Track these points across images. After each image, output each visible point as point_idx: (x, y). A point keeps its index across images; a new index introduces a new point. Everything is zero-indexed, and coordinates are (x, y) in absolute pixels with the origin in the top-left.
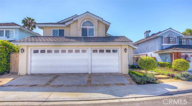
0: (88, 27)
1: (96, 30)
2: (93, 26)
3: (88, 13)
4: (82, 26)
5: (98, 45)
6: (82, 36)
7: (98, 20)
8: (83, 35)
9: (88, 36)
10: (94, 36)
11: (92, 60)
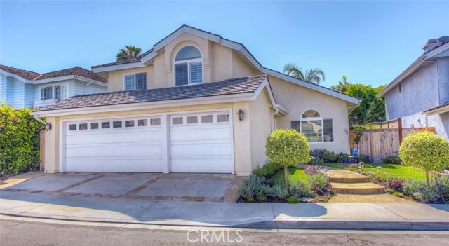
0: (189, 62)
1: (205, 66)
2: (201, 57)
3: (185, 27)
4: (176, 60)
5: (182, 107)
6: (177, 84)
7: (209, 41)
8: (178, 82)
9: (189, 84)
10: (203, 83)
11: (173, 143)
